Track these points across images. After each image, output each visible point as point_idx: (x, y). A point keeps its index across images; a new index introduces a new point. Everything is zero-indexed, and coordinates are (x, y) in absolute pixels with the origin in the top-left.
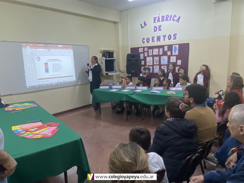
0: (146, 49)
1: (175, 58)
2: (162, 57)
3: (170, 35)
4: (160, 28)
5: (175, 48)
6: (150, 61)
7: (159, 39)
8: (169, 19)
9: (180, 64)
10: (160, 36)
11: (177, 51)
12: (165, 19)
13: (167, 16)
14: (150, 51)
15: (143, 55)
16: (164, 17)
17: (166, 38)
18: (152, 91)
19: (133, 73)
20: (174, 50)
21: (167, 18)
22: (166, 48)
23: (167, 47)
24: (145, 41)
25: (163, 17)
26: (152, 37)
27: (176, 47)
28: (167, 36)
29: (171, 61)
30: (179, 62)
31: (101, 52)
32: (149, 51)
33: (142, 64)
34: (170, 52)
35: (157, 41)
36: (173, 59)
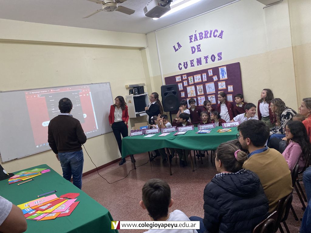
0: (185, 77)
1: (224, 83)
2: (207, 85)
3: (213, 55)
4: (199, 48)
5: (223, 71)
6: (192, 91)
7: (199, 62)
8: (209, 35)
9: (232, 90)
10: (200, 58)
11: (225, 74)
12: (204, 36)
13: (206, 33)
14: (191, 78)
15: (181, 84)
16: (202, 34)
17: (209, 60)
18: (199, 131)
19: (172, 109)
20: (221, 74)
21: (206, 35)
22: (210, 72)
24: (182, 66)
26: (191, 61)
28: (210, 57)
29: (220, 88)
30: (230, 88)
31: (127, 88)
32: (189, 78)
33: (182, 96)
34: (216, 77)
35: (198, 65)
36: (222, 85)
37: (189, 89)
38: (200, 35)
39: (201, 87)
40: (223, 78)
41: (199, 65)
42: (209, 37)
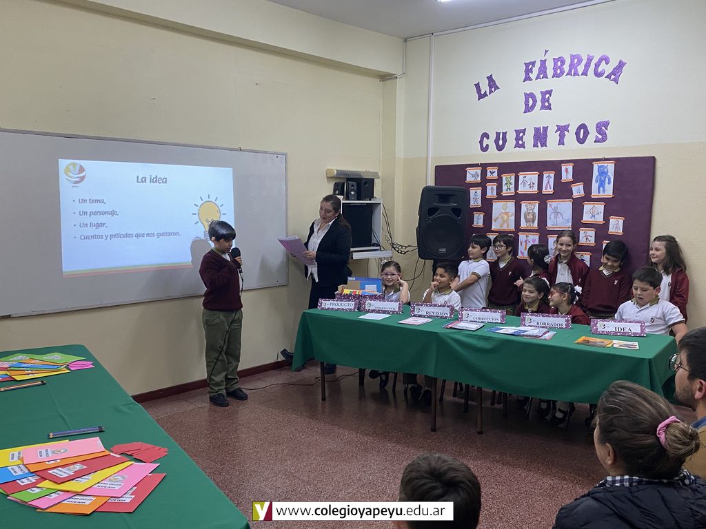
0: (492, 174)
1: (600, 207)
2: (552, 205)
3: (583, 126)
4: (548, 101)
5: (603, 173)
6: (506, 213)
7: (541, 137)
8: (581, 69)
9: (620, 231)
10: (546, 129)
11: (609, 183)
12: (566, 68)
13: (576, 60)
14: (509, 179)
15: (479, 192)
16: (563, 62)
17: (570, 137)
19: (442, 254)
20: (596, 182)
21: (571, 66)
22: (567, 170)
23: (570, 168)
24: (490, 142)
25: (559, 61)
26: (518, 132)
27: (606, 170)
28: (573, 129)
29: (586, 218)
30: (616, 226)
31: (329, 178)
32: (504, 178)
33: (475, 225)
34: (581, 187)
35: (535, 145)
36: (593, 213)
37: (497, 207)
38: (555, 64)
39: (535, 207)
40: (599, 192)
41: (539, 145)
42: (580, 73)
